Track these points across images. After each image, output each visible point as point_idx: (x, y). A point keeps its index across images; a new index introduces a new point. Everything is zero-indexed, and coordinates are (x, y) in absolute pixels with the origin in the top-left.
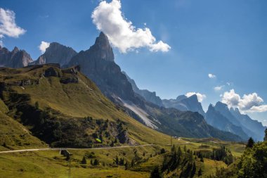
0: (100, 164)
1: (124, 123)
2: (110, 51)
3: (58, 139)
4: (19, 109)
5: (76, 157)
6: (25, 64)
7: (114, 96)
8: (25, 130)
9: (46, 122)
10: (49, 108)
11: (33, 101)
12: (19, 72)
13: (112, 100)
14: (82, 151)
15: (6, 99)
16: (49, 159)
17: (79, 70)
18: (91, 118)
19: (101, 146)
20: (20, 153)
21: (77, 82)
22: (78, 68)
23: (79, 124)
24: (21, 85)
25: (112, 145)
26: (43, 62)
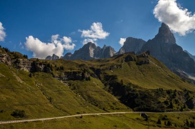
0: (173, 125)
1: (191, 92)
2: (171, 36)
3: (138, 105)
4: (111, 85)
5: (153, 119)
6: (112, 55)
7: (179, 71)
8: (116, 99)
9: (129, 94)
10: (130, 84)
11: (119, 79)
12: (108, 61)
13: (178, 74)
14: (157, 115)
15: (102, 79)
16: (133, 119)
17: (149, 54)
18: (162, 89)
19: (173, 111)
20: (114, 114)
21: (148, 63)
22: (148, 52)
23: (153, 94)
24: (110, 69)
25: (181, 110)
26: (123, 52)
